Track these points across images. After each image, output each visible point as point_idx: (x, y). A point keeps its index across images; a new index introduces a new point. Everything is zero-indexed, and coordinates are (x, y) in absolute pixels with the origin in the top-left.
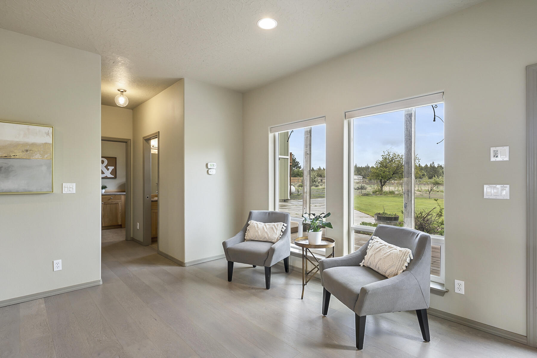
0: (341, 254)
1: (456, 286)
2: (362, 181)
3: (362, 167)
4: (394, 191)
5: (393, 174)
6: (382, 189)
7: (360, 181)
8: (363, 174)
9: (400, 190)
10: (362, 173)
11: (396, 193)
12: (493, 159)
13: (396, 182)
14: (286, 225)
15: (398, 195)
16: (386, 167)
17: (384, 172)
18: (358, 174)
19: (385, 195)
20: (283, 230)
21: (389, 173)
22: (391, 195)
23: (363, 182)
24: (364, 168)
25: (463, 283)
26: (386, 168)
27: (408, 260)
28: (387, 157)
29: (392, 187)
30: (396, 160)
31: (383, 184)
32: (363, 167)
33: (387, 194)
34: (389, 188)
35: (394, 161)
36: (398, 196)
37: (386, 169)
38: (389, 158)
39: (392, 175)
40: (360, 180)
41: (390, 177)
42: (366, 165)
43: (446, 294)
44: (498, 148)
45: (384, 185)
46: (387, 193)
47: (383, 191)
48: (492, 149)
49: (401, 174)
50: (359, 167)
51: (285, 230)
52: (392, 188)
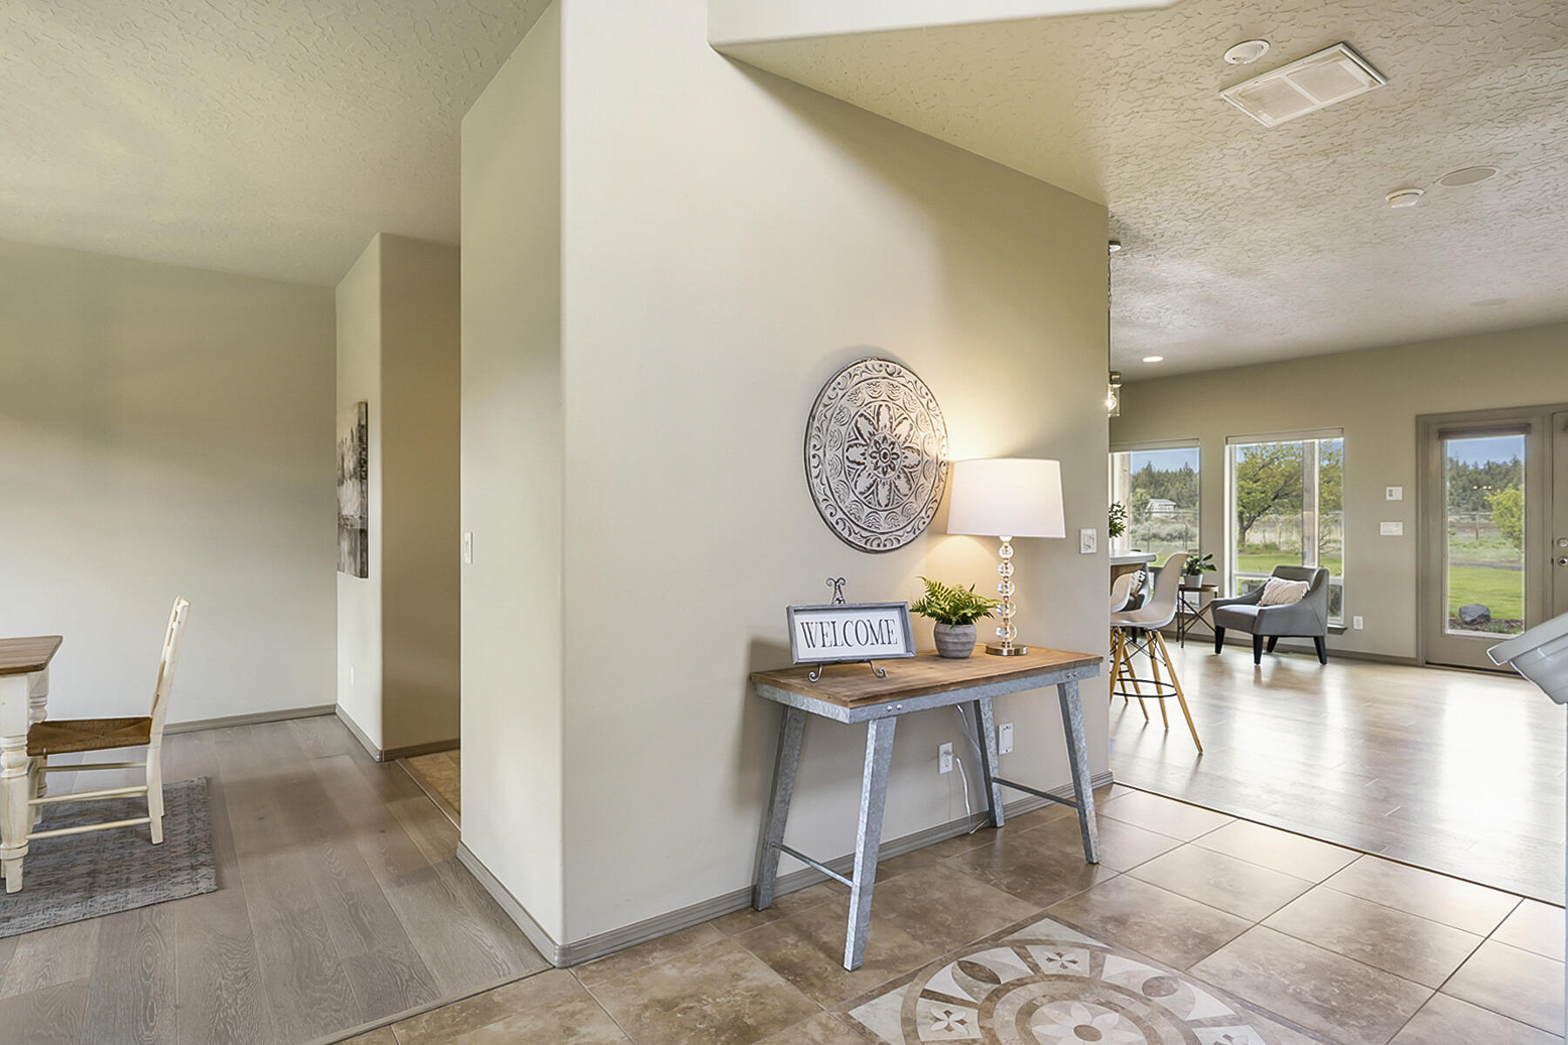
0: (1223, 596)
1: (1355, 622)
2: (1173, 515)
3: (1167, 471)
4: (1277, 543)
5: (1276, 497)
6: (1244, 538)
7: (1167, 517)
8: (1173, 492)
9: (1295, 543)
10: (1168, 492)
11: (1283, 548)
12: (1388, 498)
13: (1282, 518)
14: (1144, 573)
15: (1287, 552)
16: (1254, 479)
17: (1248, 493)
18: (1156, 495)
19: (1253, 553)
20: (1142, 580)
21: (1263, 495)
22: (1270, 553)
23: (1175, 518)
24: (1176, 474)
25: (1361, 618)
26: (1255, 482)
27: (1305, 591)
28: (1259, 452)
29: (1270, 532)
30: (1282, 460)
31: (1245, 523)
32: (1172, 472)
33: (1258, 552)
34: (1262, 536)
35: (1276, 463)
36: (1290, 555)
37: (1255, 485)
38: (1262, 455)
39: (1273, 500)
40: (1168, 515)
41: (1266, 506)
42: (1183, 466)
43: (1346, 632)
44: (1393, 488)
45: (1249, 526)
46: (1258, 549)
47: (1247, 543)
48: (1388, 488)
49: (1297, 496)
50: (1158, 472)
51: (1145, 579)
52: (1271, 537)
